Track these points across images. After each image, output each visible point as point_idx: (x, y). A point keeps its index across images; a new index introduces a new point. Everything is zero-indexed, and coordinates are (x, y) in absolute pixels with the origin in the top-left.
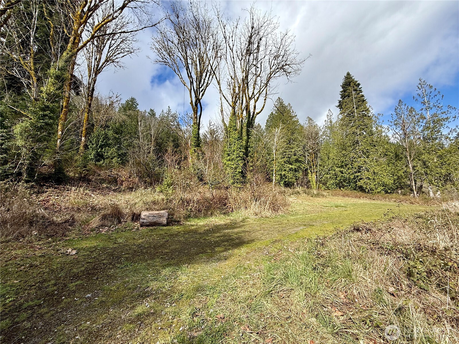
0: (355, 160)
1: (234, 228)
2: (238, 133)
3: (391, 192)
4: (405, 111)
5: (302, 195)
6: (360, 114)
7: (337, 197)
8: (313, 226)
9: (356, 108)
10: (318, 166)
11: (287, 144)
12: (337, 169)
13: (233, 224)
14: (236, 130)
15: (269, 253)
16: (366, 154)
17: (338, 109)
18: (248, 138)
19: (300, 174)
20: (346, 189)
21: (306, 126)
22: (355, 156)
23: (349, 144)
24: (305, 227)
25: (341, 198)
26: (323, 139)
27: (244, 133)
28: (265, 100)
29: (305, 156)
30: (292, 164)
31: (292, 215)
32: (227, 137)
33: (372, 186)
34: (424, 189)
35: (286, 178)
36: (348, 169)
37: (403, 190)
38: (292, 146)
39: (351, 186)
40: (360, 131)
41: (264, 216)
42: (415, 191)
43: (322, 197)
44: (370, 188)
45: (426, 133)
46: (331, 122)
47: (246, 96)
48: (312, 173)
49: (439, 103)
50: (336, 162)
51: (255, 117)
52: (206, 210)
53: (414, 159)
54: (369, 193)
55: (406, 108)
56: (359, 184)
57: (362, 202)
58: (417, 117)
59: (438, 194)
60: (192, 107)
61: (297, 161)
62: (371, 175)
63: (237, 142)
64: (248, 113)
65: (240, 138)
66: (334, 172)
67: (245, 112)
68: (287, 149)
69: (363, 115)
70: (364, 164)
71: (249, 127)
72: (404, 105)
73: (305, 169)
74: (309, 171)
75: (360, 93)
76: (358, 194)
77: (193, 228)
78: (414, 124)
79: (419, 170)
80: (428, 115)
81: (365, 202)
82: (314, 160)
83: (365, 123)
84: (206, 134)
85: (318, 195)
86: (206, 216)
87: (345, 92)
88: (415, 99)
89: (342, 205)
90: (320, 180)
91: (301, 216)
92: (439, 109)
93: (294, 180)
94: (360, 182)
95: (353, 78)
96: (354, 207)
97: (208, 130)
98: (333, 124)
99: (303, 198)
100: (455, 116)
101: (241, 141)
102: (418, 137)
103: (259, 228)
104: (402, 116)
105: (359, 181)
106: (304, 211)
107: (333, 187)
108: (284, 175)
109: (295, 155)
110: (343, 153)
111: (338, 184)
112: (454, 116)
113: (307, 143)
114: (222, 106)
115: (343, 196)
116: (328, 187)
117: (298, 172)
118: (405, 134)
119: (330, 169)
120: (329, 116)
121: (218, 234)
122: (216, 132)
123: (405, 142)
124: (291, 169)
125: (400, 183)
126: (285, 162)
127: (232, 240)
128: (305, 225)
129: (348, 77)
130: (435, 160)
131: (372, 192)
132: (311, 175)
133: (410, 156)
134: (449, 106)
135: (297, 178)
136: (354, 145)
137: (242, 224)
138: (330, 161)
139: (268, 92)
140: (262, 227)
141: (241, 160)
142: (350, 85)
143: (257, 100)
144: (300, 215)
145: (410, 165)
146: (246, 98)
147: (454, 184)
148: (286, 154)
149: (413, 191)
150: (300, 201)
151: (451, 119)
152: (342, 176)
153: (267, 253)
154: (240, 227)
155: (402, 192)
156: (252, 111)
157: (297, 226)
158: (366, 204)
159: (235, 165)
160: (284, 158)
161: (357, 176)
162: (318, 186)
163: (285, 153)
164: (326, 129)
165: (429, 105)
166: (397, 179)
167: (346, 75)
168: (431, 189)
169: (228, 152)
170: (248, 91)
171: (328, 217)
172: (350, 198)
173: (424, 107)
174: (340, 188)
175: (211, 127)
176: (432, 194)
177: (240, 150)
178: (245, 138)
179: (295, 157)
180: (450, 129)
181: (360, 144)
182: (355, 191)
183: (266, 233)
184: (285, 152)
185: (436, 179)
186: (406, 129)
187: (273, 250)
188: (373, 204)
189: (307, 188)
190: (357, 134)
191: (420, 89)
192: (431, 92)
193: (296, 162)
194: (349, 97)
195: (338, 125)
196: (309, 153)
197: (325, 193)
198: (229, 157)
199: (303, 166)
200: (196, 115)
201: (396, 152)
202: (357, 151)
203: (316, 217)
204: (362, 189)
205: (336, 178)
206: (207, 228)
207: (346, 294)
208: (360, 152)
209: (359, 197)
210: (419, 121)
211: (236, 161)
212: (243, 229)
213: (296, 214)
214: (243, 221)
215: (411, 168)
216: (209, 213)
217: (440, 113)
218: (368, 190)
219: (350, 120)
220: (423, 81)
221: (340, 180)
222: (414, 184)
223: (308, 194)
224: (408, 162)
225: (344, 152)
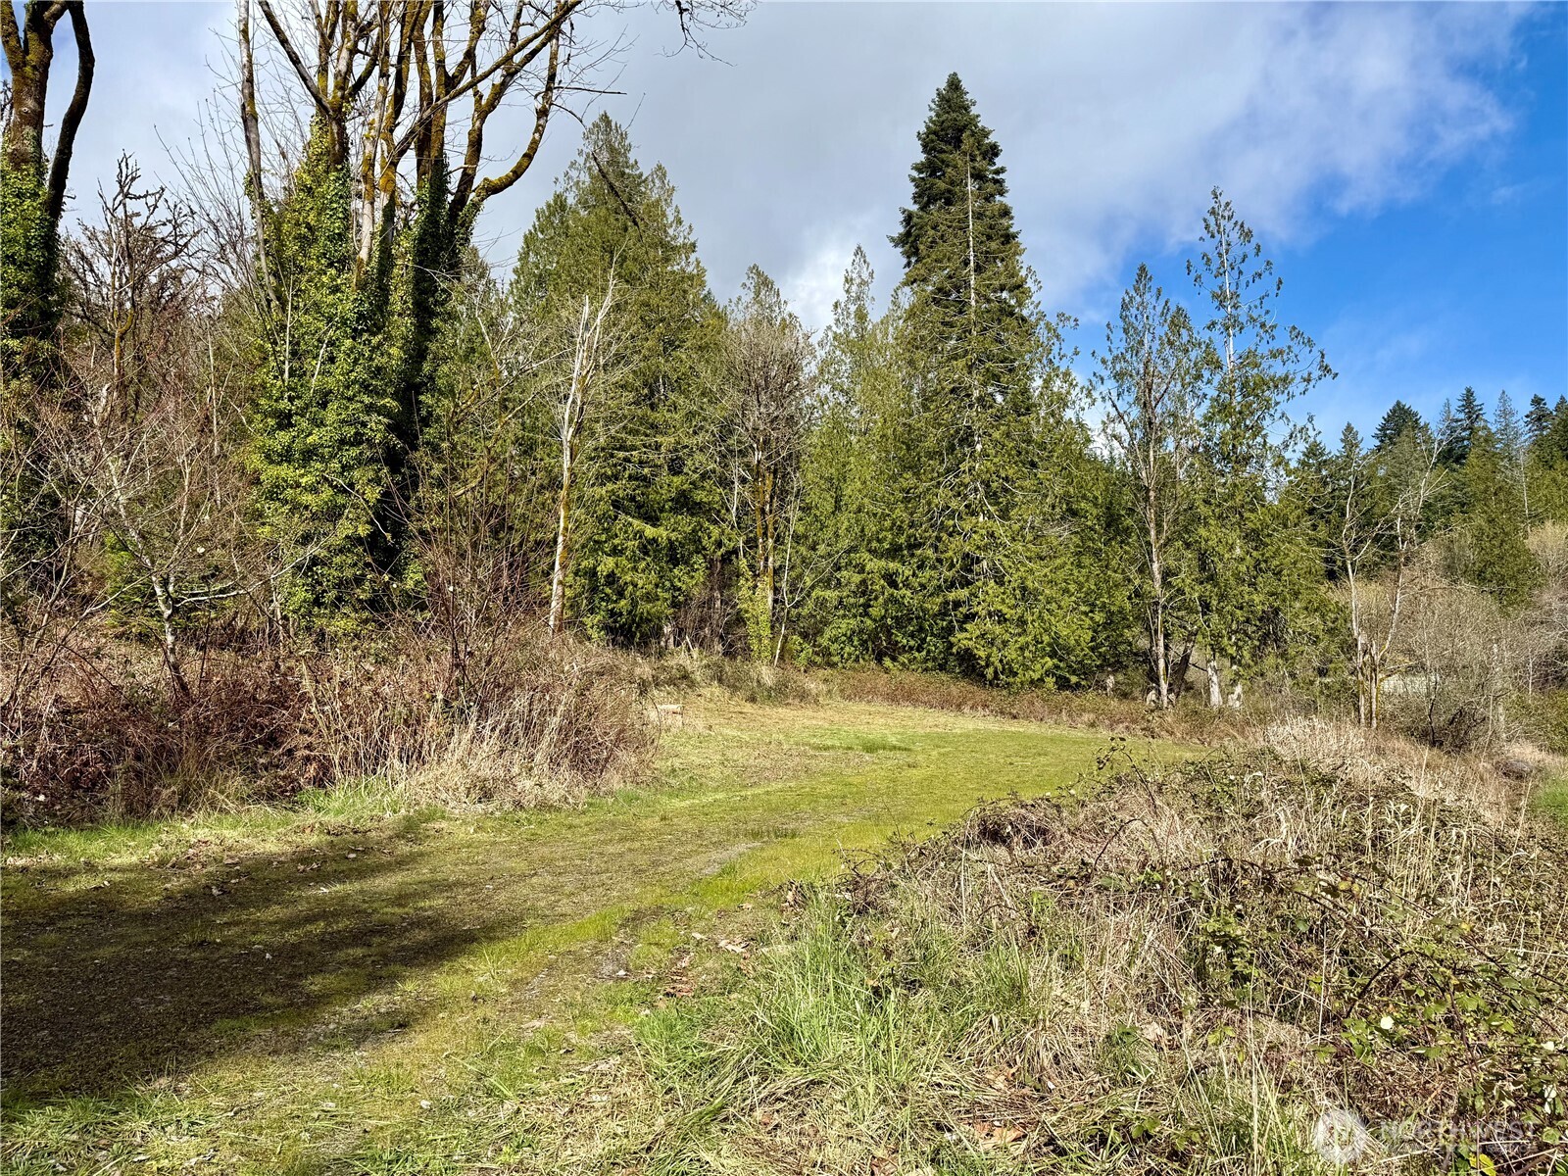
0: (955, 526)
1: (363, 873)
2: (362, 286)
3: (1078, 685)
4: (1157, 319)
5: (703, 691)
6: (989, 301)
7: (863, 706)
8: (794, 836)
9: (978, 269)
10: (789, 540)
11: (636, 403)
12: (874, 565)
13: (353, 851)
14: (343, 263)
15: (627, 970)
16: (999, 497)
17: (896, 256)
18: (425, 331)
19: (692, 580)
20: (903, 664)
21: (740, 317)
22: (953, 504)
23: (930, 443)
24: (757, 844)
25: (881, 709)
26: (818, 400)
27: (400, 296)
28: (542, 113)
29: (725, 483)
30: (653, 520)
31: (677, 792)
32: (275, 303)
33: (1011, 653)
34: (1192, 675)
35: (621, 594)
36: (921, 567)
37: (1120, 677)
38: (660, 416)
39: (929, 652)
40: (985, 384)
41: (529, 800)
42: (1162, 682)
43: (797, 701)
44: (1001, 661)
45: (1218, 430)
46: (861, 316)
47: (422, 60)
48: (755, 576)
49: (1267, 312)
50: (872, 528)
51: (476, 206)
52: (139, 775)
53: (1169, 541)
54: (998, 685)
55: (1159, 309)
56: (962, 639)
57: (971, 727)
58: (1193, 355)
59: (1235, 696)
60: (7, 35)
61: (684, 503)
62: (1013, 602)
63: (348, 343)
64: (433, 169)
65: (372, 320)
66: (857, 578)
67: (408, 163)
68: (636, 433)
69: (1001, 310)
70: (985, 548)
71: (435, 263)
72: (1154, 291)
73: (723, 550)
74: (743, 563)
75: (998, 197)
76: (954, 690)
77: (70, 888)
78: (1183, 386)
79: (1187, 590)
80: (1229, 353)
81: (981, 725)
82: (767, 508)
83: (1004, 347)
84: (88, 251)
85: (779, 693)
86: (138, 812)
87: (933, 174)
88: (1193, 275)
89: (893, 740)
90: (794, 612)
91: (720, 796)
92: (1266, 337)
93: (662, 607)
94: (964, 635)
95: (974, 111)
96: (942, 750)
97: (101, 226)
98: (870, 327)
99: (711, 705)
100: (1310, 374)
101: (380, 344)
102: (1190, 443)
103: (519, 865)
104: (1146, 341)
105: (963, 630)
106: (727, 772)
107: (850, 654)
108: (611, 578)
109: (676, 468)
110: (905, 485)
111: (874, 637)
112: (1306, 376)
113: (744, 407)
114: (250, 80)
115: (892, 698)
116: (826, 653)
117: (686, 563)
118: (1150, 423)
119: (843, 562)
120: (856, 287)
121: (276, 912)
122: (170, 249)
123: (1146, 460)
124: (648, 547)
125: (1113, 646)
126: (616, 504)
127: (384, 929)
128: (756, 835)
129: (953, 97)
130: (1238, 551)
131: (1011, 680)
132: (750, 584)
133: (1159, 526)
134: (1294, 328)
135: (681, 598)
136: (951, 449)
137: (404, 848)
138: (845, 520)
139: (562, 75)
140: (535, 856)
141: (372, 460)
142: (957, 142)
143: (492, 106)
144: (716, 790)
145: (1156, 566)
146: (423, 72)
147: (1283, 655)
148: (627, 460)
149: (1157, 680)
150: (700, 725)
151: (1296, 387)
152: (892, 600)
153: (622, 973)
154: (401, 863)
155: (1117, 683)
156: (456, 161)
157: (720, 842)
158: (985, 738)
159: (327, 493)
160: (616, 477)
161: (957, 604)
162: (782, 649)
163: (621, 454)
164: (838, 353)
165: (1234, 312)
166: (1106, 626)
167: (943, 85)
168: (1216, 671)
169: (284, 405)
170: (438, 30)
171: (844, 797)
172: (920, 711)
173: (1219, 316)
174: (879, 660)
175: (132, 206)
176: (1216, 697)
177: (367, 400)
178: (403, 325)
179: (678, 481)
180: (1291, 425)
181: (979, 447)
182: (944, 676)
183: (569, 883)
184: (622, 448)
185: (1236, 632)
186: (1153, 404)
187: (648, 952)
188: (1013, 736)
189: (725, 654)
190: (968, 396)
191: (1213, 236)
192: (1245, 256)
193: (674, 510)
194: (949, 202)
195: (891, 340)
196: (748, 465)
197: (812, 685)
198: (284, 437)
199: (715, 532)
200: (30, 103)
201: (1111, 503)
202: (967, 480)
203: (790, 797)
204: (969, 667)
205: (867, 606)
206: (175, 884)
207: (1014, 1070)
208: (976, 490)
209: (959, 706)
210: (1199, 377)
211: (335, 465)
212: (425, 872)
213: (696, 785)
214: (409, 830)
215: (1158, 576)
216: (165, 793)
217: (1267, 353)
218: (996, 672)
219: (944, 324)
220: (1223, 204)
221: (883, 617)
222: (1162, 650)
223: (734, 688)
224: (1150, 553)
225: (908, 480)
